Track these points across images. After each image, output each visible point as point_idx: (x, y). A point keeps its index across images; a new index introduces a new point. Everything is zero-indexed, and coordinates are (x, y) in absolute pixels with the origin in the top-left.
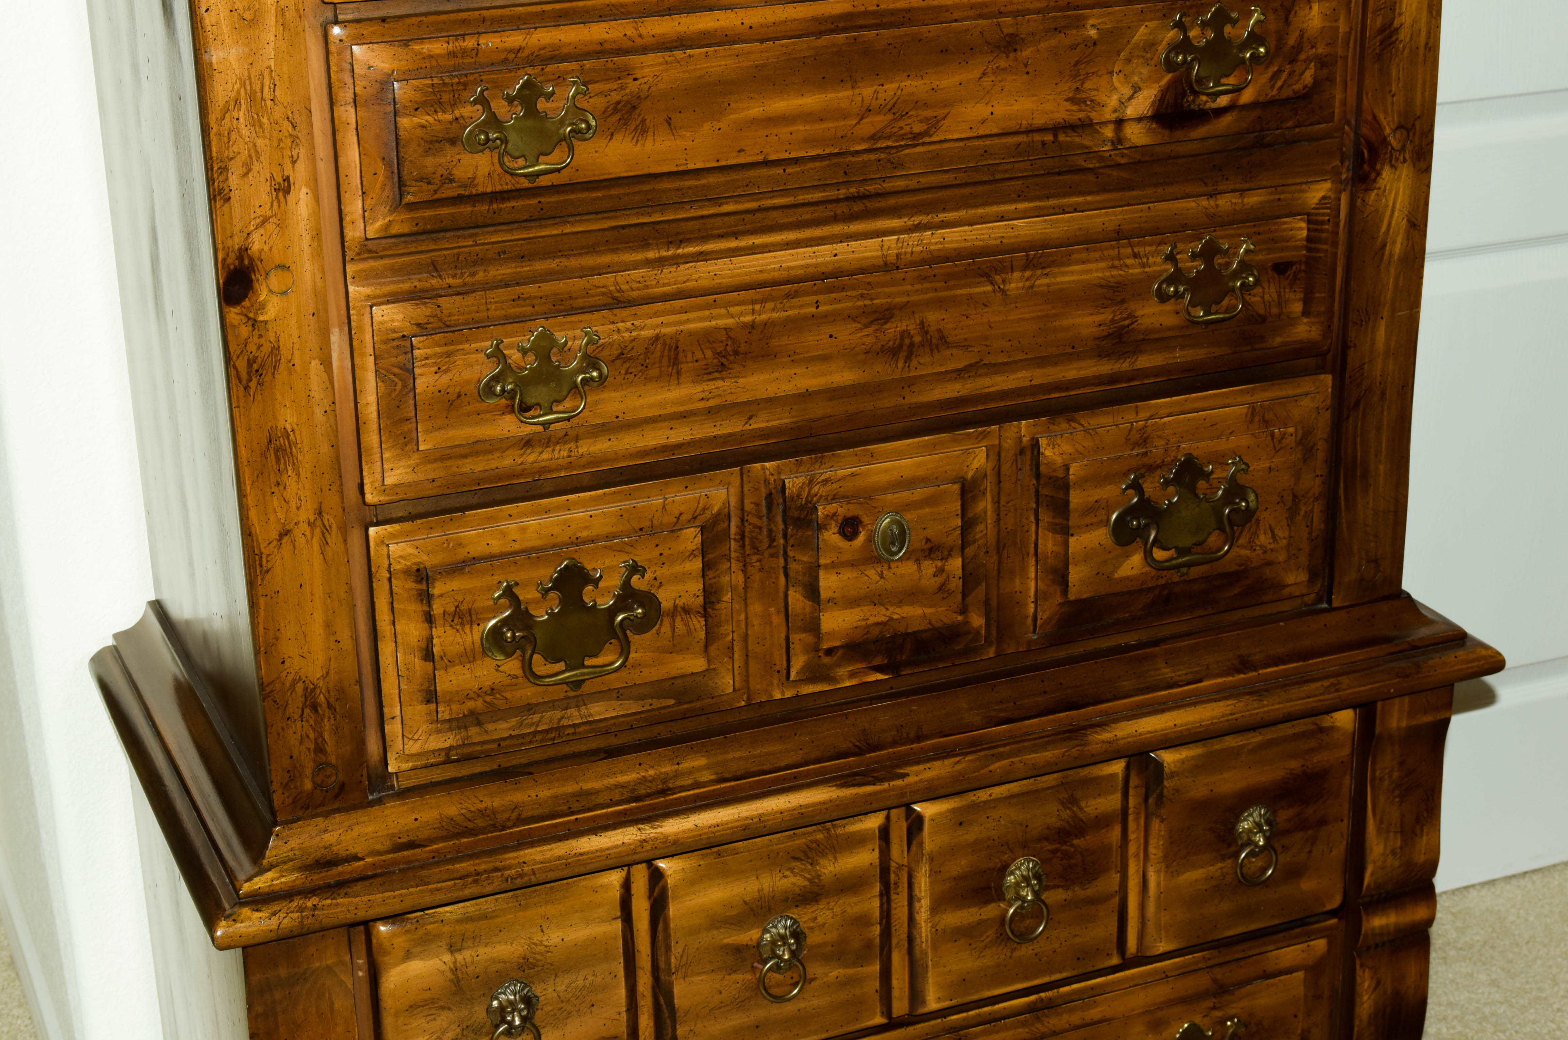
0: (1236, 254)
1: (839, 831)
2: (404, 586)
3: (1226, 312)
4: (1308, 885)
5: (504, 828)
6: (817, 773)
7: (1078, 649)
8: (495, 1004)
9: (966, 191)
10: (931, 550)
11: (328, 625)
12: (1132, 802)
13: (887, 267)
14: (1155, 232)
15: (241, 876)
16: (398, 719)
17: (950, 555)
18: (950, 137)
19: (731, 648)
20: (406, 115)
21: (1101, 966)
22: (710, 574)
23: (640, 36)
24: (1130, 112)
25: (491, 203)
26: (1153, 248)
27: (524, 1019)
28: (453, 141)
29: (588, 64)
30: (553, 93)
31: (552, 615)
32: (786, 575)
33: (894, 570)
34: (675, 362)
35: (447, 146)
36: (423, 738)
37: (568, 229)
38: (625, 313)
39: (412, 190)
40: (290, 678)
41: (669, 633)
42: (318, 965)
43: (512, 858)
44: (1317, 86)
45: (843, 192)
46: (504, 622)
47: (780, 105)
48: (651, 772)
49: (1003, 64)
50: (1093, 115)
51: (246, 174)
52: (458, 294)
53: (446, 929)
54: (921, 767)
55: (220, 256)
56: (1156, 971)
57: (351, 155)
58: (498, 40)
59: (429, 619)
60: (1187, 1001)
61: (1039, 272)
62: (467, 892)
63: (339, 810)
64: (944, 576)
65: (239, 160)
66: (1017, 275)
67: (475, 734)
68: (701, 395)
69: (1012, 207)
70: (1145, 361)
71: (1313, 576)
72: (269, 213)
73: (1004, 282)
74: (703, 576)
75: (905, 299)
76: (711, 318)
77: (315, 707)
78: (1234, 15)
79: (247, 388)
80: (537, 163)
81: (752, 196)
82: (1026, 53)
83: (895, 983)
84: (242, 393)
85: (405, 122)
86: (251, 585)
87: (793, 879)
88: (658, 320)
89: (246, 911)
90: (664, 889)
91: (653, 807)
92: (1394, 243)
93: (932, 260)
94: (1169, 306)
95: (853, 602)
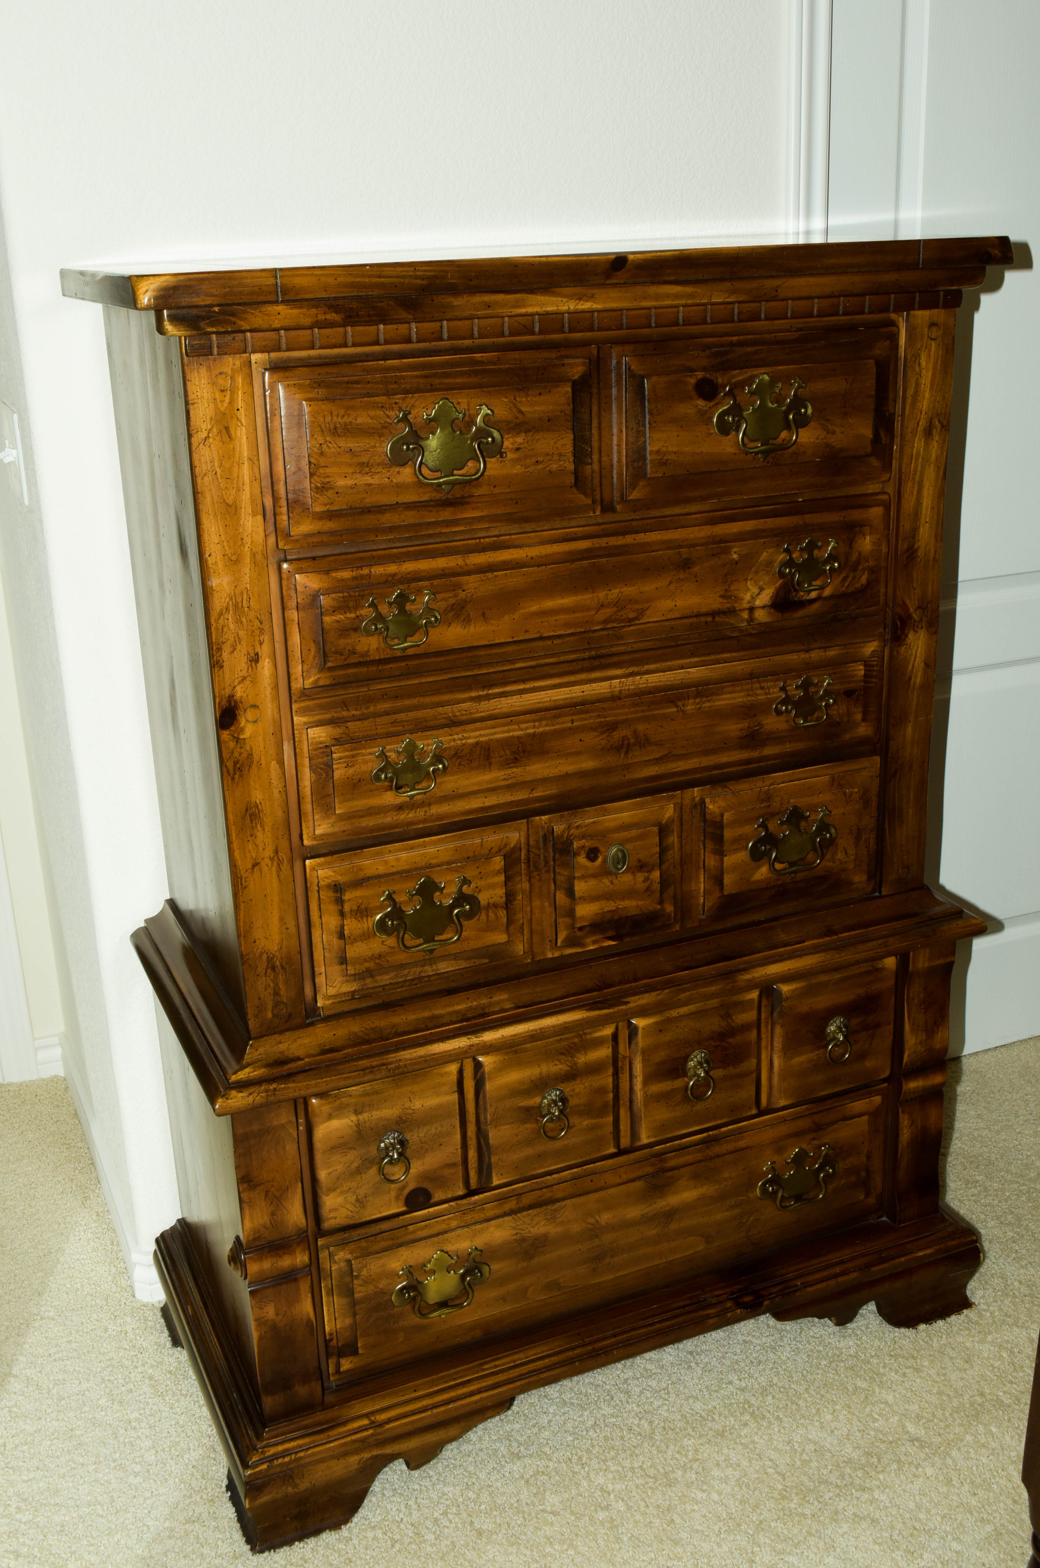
0: (822, 686)
1: (588, 1037)
2: (326, 895)
3: (816, 721)
4: (869, 1064)
5: (387, 1039)
6: (574, 1002)
7: (728, 924)
8: (382, 1145)
9: (661, 652)
10: (641, 866)
11: (281, 919)
12: (763, 1016)
13: (614, 698)
14: (773, 673)
15: (230, 1071)
16: (324, 975)
17: (652, 869)
18: (651, 620)
19: (522, 928)
20: (328, 615)
21: (745, 1115)
22: (510, 884)
23: (466, 565)
24: (758, 603)
25: (378, 666)
26: (772, 684)
27: (400, 1154)
28: (356, 629)
29: (436, 582)
30: (415, 599)
31: (416, 910)
32: (555, 883)
33: (619, 879)
34: (488, 758)
35: (352, 633)
36: (339, 985)
37: (424, 680)
38: (458, 729)
39: (331, 659)
40: (259, 951)
41: (485, 920)
42: (276, 1123)
43: (392, 1057)
44: (869, 584)
45: (587, 654)
46: (387, 915)
47: (550, 604)
48: (475, 1003)
49: (682, 576)
50: (736, 605)
51: (232, 652)
52: (359, 720)
53: (353, 1100)
54: (637, 997)
55: (217, 701)
56: (779, 1117)
57: (295, 638)
58: (382, 569)
59: (342, 914)
60: (797, 1135)
61: (705, 699)
62: (366, 1078)
63: (288, 1030)
64: (649, 882)
65: (228, 644)
66: (691, 701)
67: (369, 983)
68: (504, 777)
69: (688, 661)
70: (768, 751)
71: (871, 877)
72: (246, 675)
73: (684, 705)
74: (506, 885)
75: (625, 717)
76: (509, 731)
77: (273, 968)
78: (820, 544)
79: (233, 779)
80: (405, 641)
81: (533, 658)
82: (696, 569)
83: (622, 1127)
84: (230, 782)
85: (327, 619)
86: (235, 896)
87: (560, 1066)
88: (478, 733)
89: (234, 1093)
90: (483, 1074)
91: (477, 1025)
92: (916, 677)
93: (641, 694)
94: (782, 718)
95: (593, 899)
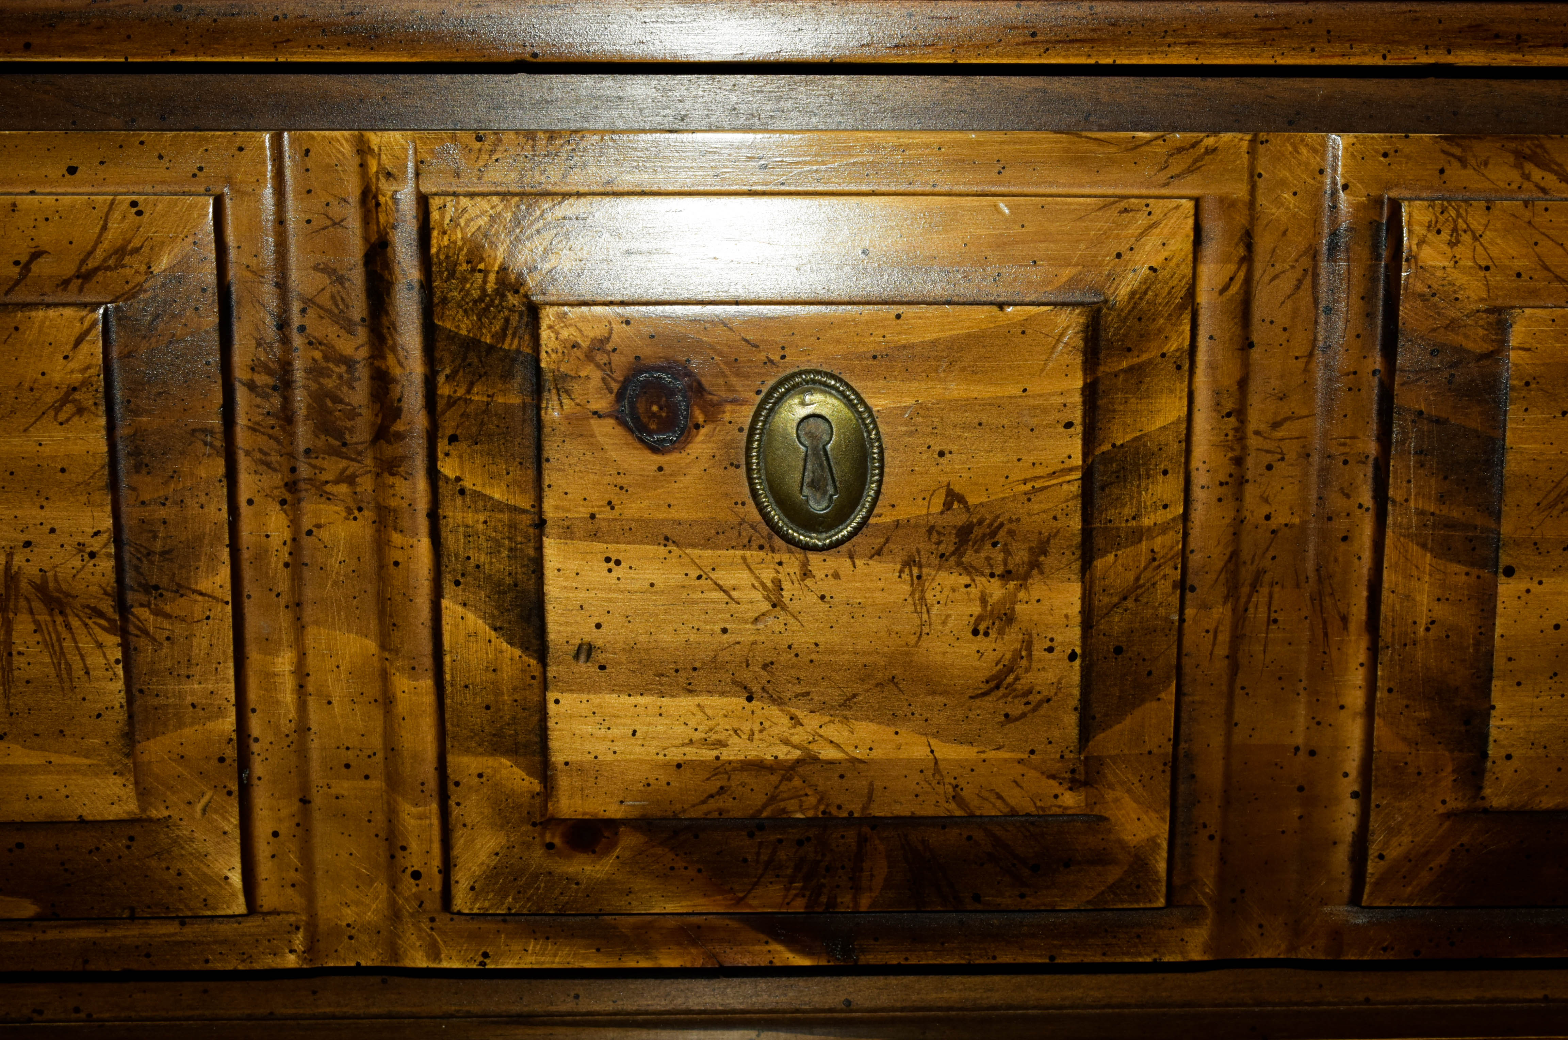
10: (964, 534)
17: (1034, 565)
32: (437, 543)
33: (821, 582)
64: (1012, 639)
74: (112, 488)
